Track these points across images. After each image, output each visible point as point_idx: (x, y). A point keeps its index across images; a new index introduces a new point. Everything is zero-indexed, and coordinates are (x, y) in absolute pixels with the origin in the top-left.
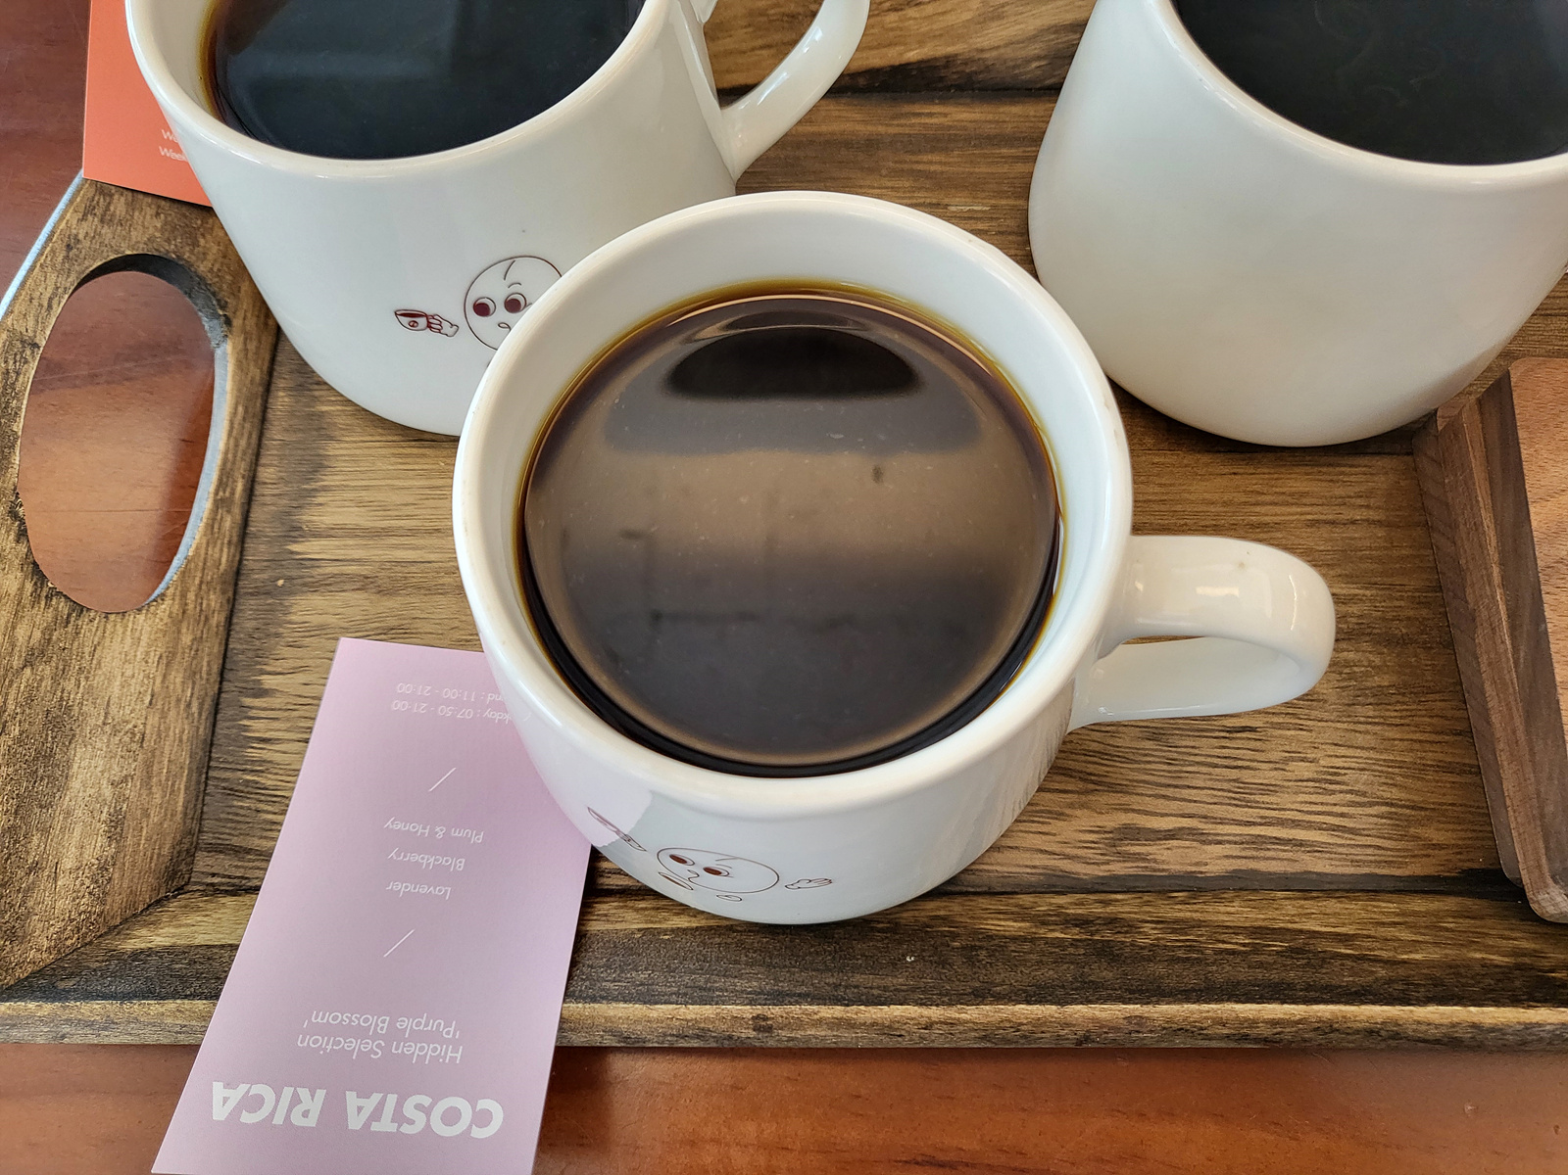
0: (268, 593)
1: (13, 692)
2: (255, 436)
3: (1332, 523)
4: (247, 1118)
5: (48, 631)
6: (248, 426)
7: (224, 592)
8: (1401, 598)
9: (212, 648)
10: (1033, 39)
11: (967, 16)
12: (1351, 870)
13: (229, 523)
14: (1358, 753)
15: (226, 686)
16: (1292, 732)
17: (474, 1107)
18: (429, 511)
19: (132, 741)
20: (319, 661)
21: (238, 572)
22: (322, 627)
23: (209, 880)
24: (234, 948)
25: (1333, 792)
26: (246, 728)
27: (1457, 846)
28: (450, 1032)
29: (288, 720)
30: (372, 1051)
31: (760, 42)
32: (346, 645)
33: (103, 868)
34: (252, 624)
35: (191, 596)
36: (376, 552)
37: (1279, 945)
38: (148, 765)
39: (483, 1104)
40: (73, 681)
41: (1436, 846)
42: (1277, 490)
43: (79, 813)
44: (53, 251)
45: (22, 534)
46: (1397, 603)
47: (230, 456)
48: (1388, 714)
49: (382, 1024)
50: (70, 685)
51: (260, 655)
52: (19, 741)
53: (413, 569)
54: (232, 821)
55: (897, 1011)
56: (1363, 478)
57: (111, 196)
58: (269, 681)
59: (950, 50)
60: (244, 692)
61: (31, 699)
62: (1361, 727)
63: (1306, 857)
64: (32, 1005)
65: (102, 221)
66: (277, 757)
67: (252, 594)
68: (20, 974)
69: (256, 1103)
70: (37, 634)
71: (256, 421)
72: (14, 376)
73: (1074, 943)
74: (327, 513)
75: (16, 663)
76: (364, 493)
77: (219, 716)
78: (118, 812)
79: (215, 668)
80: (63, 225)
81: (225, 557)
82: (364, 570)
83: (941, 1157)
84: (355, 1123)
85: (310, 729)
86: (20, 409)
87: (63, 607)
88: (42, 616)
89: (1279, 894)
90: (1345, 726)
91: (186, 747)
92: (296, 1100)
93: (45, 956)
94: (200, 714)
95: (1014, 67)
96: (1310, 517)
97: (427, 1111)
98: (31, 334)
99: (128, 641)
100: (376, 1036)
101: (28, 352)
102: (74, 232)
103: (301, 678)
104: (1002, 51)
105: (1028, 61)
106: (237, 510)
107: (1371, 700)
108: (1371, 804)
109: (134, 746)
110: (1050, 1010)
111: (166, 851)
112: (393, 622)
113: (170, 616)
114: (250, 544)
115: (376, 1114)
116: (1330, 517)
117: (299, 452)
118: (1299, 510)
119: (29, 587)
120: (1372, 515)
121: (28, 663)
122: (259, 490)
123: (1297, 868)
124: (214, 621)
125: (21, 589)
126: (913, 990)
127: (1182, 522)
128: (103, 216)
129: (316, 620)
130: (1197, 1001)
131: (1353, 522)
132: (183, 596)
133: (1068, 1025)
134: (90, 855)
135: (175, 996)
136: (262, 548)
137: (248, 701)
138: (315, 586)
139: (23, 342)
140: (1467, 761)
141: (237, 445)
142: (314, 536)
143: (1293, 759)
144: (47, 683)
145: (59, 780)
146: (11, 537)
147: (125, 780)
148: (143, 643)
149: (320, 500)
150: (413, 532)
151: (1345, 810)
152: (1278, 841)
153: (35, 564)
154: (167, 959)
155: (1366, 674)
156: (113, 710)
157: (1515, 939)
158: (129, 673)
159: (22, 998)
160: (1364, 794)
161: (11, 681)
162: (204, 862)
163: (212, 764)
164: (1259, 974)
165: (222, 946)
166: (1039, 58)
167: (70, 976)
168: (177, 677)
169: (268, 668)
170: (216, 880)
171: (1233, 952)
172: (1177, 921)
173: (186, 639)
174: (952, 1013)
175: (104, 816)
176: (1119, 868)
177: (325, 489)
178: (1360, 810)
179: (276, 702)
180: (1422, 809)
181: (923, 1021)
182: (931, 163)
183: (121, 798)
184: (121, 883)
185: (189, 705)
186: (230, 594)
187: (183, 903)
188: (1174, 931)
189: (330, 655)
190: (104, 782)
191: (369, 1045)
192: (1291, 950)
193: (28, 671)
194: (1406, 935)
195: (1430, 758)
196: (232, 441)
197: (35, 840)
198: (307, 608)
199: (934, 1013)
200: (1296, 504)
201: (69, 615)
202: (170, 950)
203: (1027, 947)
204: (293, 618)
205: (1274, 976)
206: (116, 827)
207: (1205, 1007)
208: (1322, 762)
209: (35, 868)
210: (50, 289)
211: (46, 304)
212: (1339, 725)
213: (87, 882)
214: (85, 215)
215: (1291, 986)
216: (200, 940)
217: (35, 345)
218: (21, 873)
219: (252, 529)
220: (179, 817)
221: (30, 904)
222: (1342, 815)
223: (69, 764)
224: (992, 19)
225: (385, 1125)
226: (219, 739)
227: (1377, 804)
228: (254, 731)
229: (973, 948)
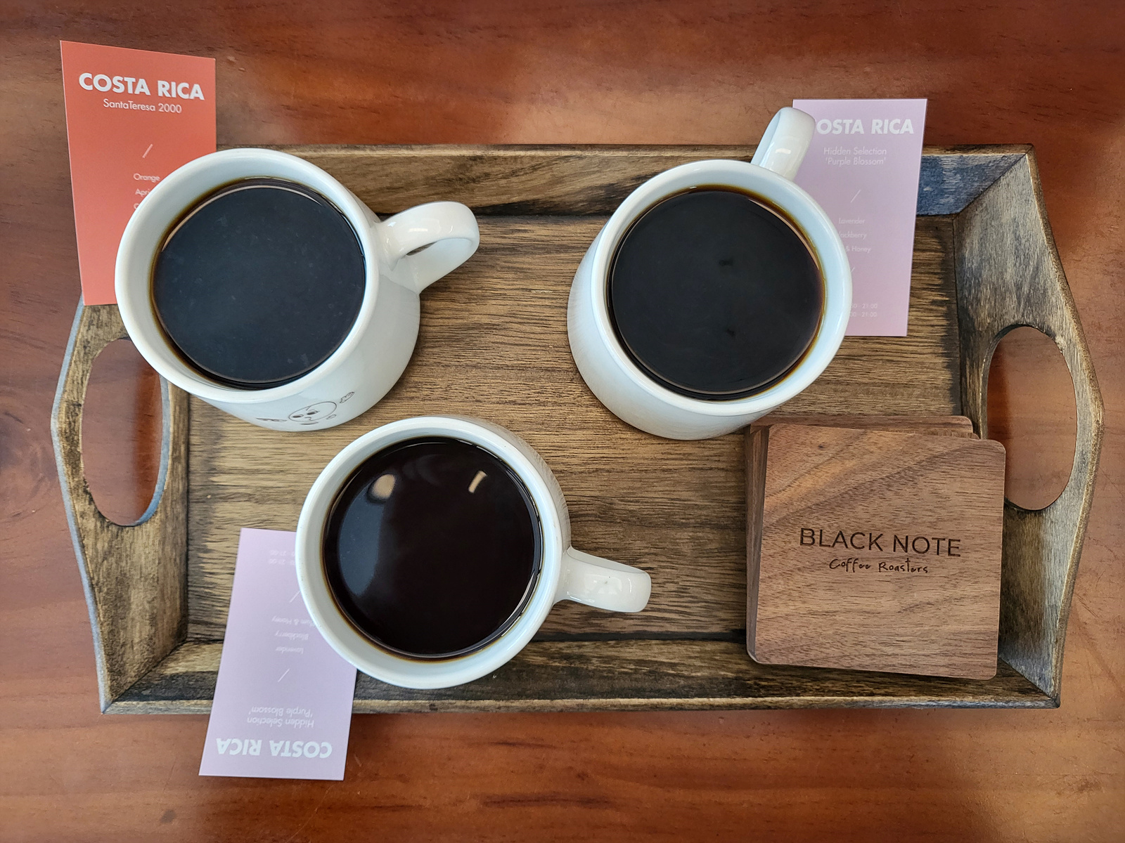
0: (203, 502)
1: (101, 573)
2: (186, 421)
3: (702, 469)
4: (232, 753)
5: (110, 541)
6: (182, 416)
7: (183, 503)
8: (727, 507)
9: (182, 530)
10: (580, 192)
11: (543, 182)
12: (686, 630)
13: (180, 468)
14: (696, 579)
15: (190, 548)
16: (669, 570)
17: (320, 745)
18: (277, 461)
19: (154, 582)
20: (232, 536)
21: (188, 491)
22: (232, 519)
23: (196, 636)
24: (216, 673)
25: (683, 597)
26: (202, 568)
27: (731, 620)
28: (308, 714)
29: (221, 564)
30: (278, 724)
31: (433, 192)
32: (245, 532)
33: (151, 639)
34: (199, 517)
35: (169, 509)
36: (252, 482)
37: (645, 669)
38: (162, 591)
39: (324, 744)
40: (125, 562)
41: (724, 620)
42: (678, 452)
43: (137, 618)
44: (78, 352)
45: (91, 500)
46: (724, 509)
47: (176, 434)
48: (712, 561)
49: (280, 711)
50: (123, 564)
51: (205, 533)
52: (107, 593)
53: (272, 491)
54: (201, 610)
55: (487, 702)
56: (718, 446)
57: (99, 311)
58: (210, 546)
59: (535, 197)
60: (199, 550)
61: (109, 574)
62: (699, 568)
63: (668, 625)
64: (135, 703)
65: (97, 327)
66: (218, 581)
67: (196, 502)
68: (126, 688)
69: (234, 747)
70: (106, 545)
71: (186, 412)
72: (73, 424)
73: (563, 668)
74: (229, 461)
75: (100, 560)
76: (244, 451)
77: (189, 562)
78: (153, 614)
79: (184, 540)
80: (80, 335)
81: (180, 486)
82: (249, 491)
83: (511, 741)
84: (275, 753)
85: (234, 569)
86: (78, 440)
87: (114, 529)
88: (106, 536)
89: (654, 642)
90: (693, 567)
91: (177, 578)
92: (250, 745)
93: (134, 679)
94: (181, 563)
95: (571, 205)
96: (691, 466)
97: (302, 748)
98: (77, 400)
99: (145, 537)
100: (278, 717)
101: (77, 409)
102: (86, 338)
103: (225, 544)
104: (563, 198)
105: (577, 202)
106: (183, 461)
107: (706, 555)
108: (698, 602)
109: (155, 584)
110: (547, 702)
111: (175, 626)
112: (265, 517)
113: (161, 521)
114: (192, 477)
115: (282, 750)
116: (701, 466)
117: (209, 428)
118: (686, 463)
119: (99, 524)
120: (721, 465)
121: (105, 559)
122: (192, 448)
123: (663, 630)
124: (180, 518)
125: (96, 526)
126: (494, 693)
127: (631, 468)
128: (97, 324)
129: (228, 516)
130: (606, 698)
131: (711, 469)
132: (165, 510)
133: (554, 707)
134: (145, 635)
135: (193, 698)
136: (198, 479)
137: (201, 555)
138: (226, 499)
139: (74, 405)
140: (741, 582)
141: (178, 428)
142: (222, 473)
143: (668, 582)
144: (114, 565)
145: (127, 607)
146: (87, 503)
147: (153, 600)
148: (151, 537)
149: (222, 454)
150: (270, 472)
151: (687, 604)
152: (657, 618)
153: (99, 512)
154: (186, 679)
155: (706, 543)
156: (144, 570)
157: (740, 664)
158: (147, 552)
159: (129, 700)
160: (696, 597)
161: (100, 569)
162: (192, 629)
163: (189, 584)
164: (634, 684)
165: (208, 672)
166: (582, 201)
167: (147, 688)
168: (168, 548)
169: (209, 539)
170: (199, 636)
171: (626, 673)
172: (607, 657)
173: (170, 530)
174: (509, 704)
175: (147, 617)
176: (588, 630)
177: (225, 448)
178: (693, 605)
179: (215, 555)
180: (719, 604)
181: (497, 706)
182: (523, 263)
183: (152, 608)
184: (159, 643)
185: (175, 560)
186: (186, 504)
187: (186, 648)
188: (605, 662)
189: (238, 533)
190: (145, 602)
191: (276, 721)
192: (650, 672)
193: (105, 562)
194: (698, 663)
195: (727, 581)
196: (176, 427)
197: (122, 633)
198: (224, 510)
199: (502, 703)
200: (685, 459)
201: (118, 532)
202: (186, 674)
203: (543, 671)
204: (217, 515)
205: (639, 685)
206: (153, 620)
207: (608, 700)
208: (680, 584)
209: (124, 645)
210: (81, 374)
211: (80, 382)
212: (690, 567)
213: (146, 646)
214: (89, 326)
215: (644, 690)
216: (198, 669)
217: (80, 405)
218: (118, 648)
219: (192, 469)
220: (178, 610)
221: (124, 659)
222: (686, 607)
223: (129, 598)
224: (557, 183)
225: (286, 754)
226: (191, 573)
227: (701, 602)
228: (207, 569)
229: (521, 671)
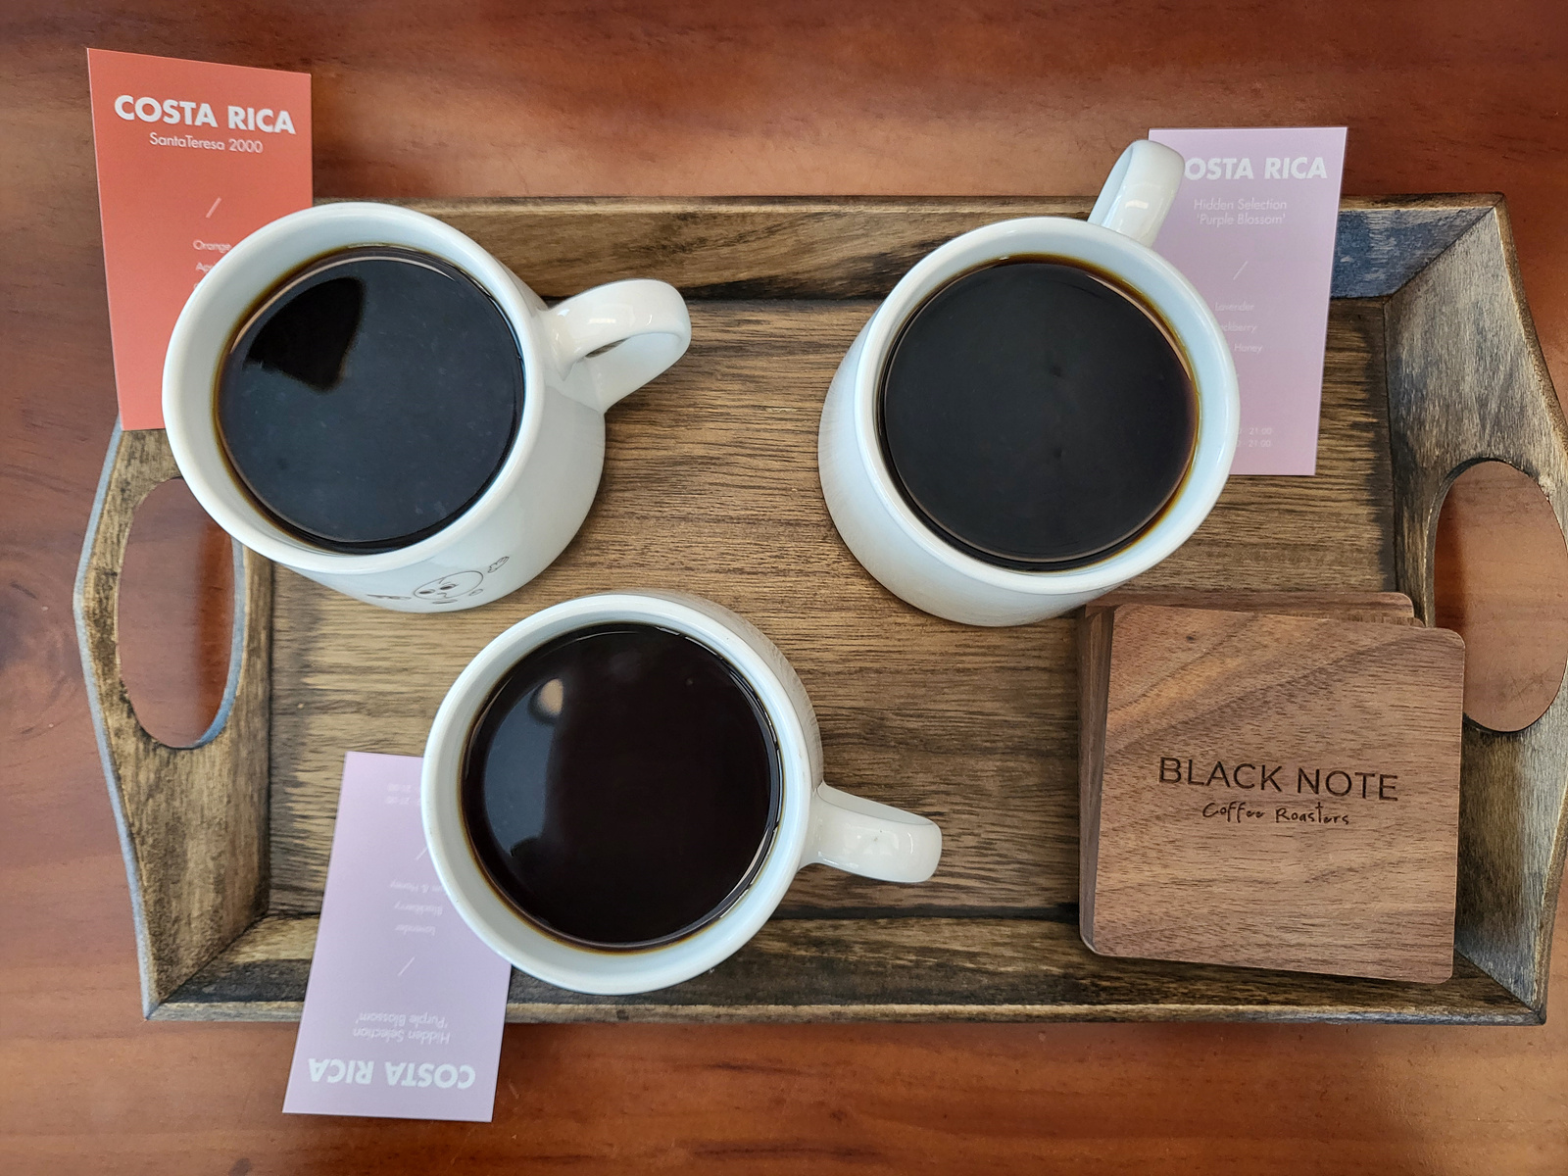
0: (293, 714)
1: (144, 816)
2: (268, 595)
3: (1014, 669)
4: (331, 1080)
5: (158, 771)
6: (262, 589)
7: (263, 715)
8: (1051, 724)
9: (262, 754)
10: (837, 265)
11: (784, 250)
12: (990, 904)
13: (260, 665)
14: (1006, 830)
15: (274, 779)
16: (967, 816)
17: (458, 1070)
18: (398, 655)
19: (220, 829)
20: (334, 763)
21: (271, 698)
22: (333, 739)
23: (281, 907)
24: (309, 962)
25: (986, 855)
26: (291, 809)
27: (1056, 889)
28: (441, 1024)
29: (317, 803)
30: (397, 1038)
31: (623, 266)
32: (352, 758)
33: (216, 911)
34: (285, 736)
35: (242, 723)
36: (365, 685)
37: (932, 961)
38: (232, 842)
39: (463, 1068)
40: (178, 800)
41: (1046, 889)
42: (979, 644)
43: (196, 881)
44: (113, 498)
45: (131, 712)
46: (1047, 728)
47: (253, 616)
48: (1029, 804)
49: (401, 1020)
50: (177, 803)
51: (295, 758)
52: (153, 846)
53: (390, 698)
54: (289, 870)
55: (700, 1009)
56: (1038, 636)
57: (144, 438)
58: (302, 777)
59: (773, 273)
60: (285, 783)
61: (155, 818)
62: (1010, 813)
63: (964, 896)
64: (192, 1005)
65: (141, 462)
66: (313, 828)
67: (281, 714)
68: (180, 983)
69: (334, 1071)
70: (152, 776)
71: (267, 584)
72: (105, 601)
73: (811, 959)
74: (329, 654)
75: (143, 798)
76: (351, 640)
77: (273, 800)
78: (219, 875)
79: (265, 768)
80: (116, 472)
81: (260, 690)
82: (358, 698)
84: (392, 1081)
85: (336, 811)
86: (113, 624)
87: (163, 753)
88: (152, 763)
89: (944, 921)
90: (1001, 812)
91: (254, 824)
92: (357, 1069)
93: (192, 970)
94: (259, 801)
95: (823, 285)
96: (998, 665)
97: (432, 1073)
98: (110, 567)
99: (208, 765)
100: (398, 1028)
101: (111, 580)
102: (124, 477)
103: (323, 774)
104: (812, 274)
105: (833, 280)
106: (264, 655)
107: (1020, 795)
108: (1009, 863)
109: (223, 832)
110: (788, 1009)
111: (251, 893)
112: (381, 736)
113: (231, 741)
114: (276, 677)
115: (404, 1076)
116: (1012, 665)
117: (301, 607)
118: (992, 659)
119: (141, 746)
120: (1041, 664)
121: (150, 796)
122: (277, 636)
123: (958, 903)
124: (259, 737)
125: (137, 749)
126: (711, 994)
127: (911, 667)
128: (141, 457)
129: (328, 734)
130: (875, 1003)
131: (1028, 669)
132: (238, 725)
133: (799, 1016)
134: (207, 907)
135: (276, 999)
136: (285, 680)
137: (289, 790)
138: (325, 709)
139: (106, 574)
140: (1072, 835)
141: (257, 606)
142: (319, 672)
143: (964, 834)
144: (164, 805)
145: (182, 866)
146: (125, 715)
147: (220, 855)
148: (217, 764)
149: (321, 645)
150: (388, 671)
151: (991, 866)
152: (949, 886)
153: (142, 729)
154: (266, 970)
155: (1020, 778)
156: (206, 812)
157: (1070, 955)
158: (212, 786)
159: (185, 1000)
160: (1005, 856)
161: (142, 810)
162: (275, 897)
163: (272, 832)
164: (915, 983)
165: (298, 961)
166: (841, 279)
167: (210, 983)
168: (242, 780)
169: (301, 768)
170: (285, 908)
171: (903, 967)
172: (876, 942)
173: (244, 753)
174: (732, 1011)
175: (211, 880)
176: (848, 903)
177: (324, 636)
178: (1001, 867)
179: (309, 790)
180: (1039, 866)
181: (715, 1014)
182: (755, 368)
183: (219, 867)
184: (228, 918)
185: (252, 797)
186: (267, 716)
187: (267, 925)
188: (872, 951)
189: (341, 759)
190: (208, 860)
191: (396, 1034)
192: (938, 965)
193: (151, 800)
194: (1008, 953)
195: (1051, 833)
196: (253, 605)
197: (174, 904)
198: (322, 725)
199: (722, 1010)
200: (991, 655)
201: (169, 758)
202: (266, 964)
203: (782, 962)
204: (312, 732)
205: (922, 985)
206: (220, 885)
207: (877, 1007)
208: (983, 836)
209: (177, 920)
210: (117, 529)
211: (115, 540)
212: (996, 811)
213: (209, 922)
214: (129, 461)
215: (930, 992)
216: (283, 955)
217: (115, 574)
218: (169, 925)
219: (276, 666)
220: (256, 870)
221: (178, 941)
222: (990, 870)
223: (185, 853)
224: (804, 253)
225: (409, 1082)
226: (274, 816)
227: (1013, 863)
228: (297, 810)
229: (750, 962)
